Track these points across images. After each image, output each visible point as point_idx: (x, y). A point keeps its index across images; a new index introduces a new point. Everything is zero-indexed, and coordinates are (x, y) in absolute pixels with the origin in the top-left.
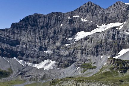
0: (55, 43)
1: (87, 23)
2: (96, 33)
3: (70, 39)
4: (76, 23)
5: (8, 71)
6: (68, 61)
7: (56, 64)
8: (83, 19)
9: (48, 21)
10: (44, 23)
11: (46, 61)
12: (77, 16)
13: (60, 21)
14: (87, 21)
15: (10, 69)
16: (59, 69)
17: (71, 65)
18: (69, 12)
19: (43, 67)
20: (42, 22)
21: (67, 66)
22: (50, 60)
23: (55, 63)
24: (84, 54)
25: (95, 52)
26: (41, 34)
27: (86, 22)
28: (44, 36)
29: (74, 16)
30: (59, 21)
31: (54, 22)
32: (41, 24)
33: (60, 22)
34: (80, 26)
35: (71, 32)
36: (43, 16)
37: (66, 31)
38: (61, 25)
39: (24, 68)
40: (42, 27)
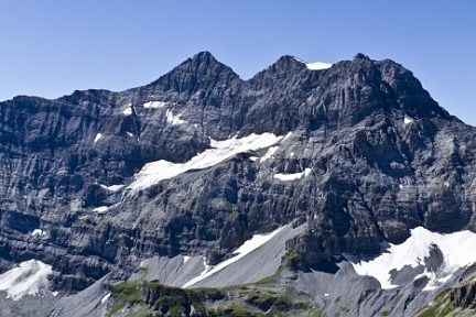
0: (66, 203)
1: (181, 132)
3: (114, 188)
4: (147, 130)
6: (85, 268)
7: (50, 277)
8: (175, 113)
9: (59, 123)
10: (43, 129)
12: (156, 105)
13: (97, 121)
14: (182, 122)
16: (55, 294)
17: (92, 283)
18: (134, 90)
19: (8, 287)
20: (38, 125)
21: (78, 286)
23: (51, 272)
24: (132, 249)
26: (28, 169)
27: (178, 126)
28: (37, 176)
29: (147, 105)
30: (92, 124)
31: (76, 125)
32: (33, 135)
33: (96, 125)
34: (154, 143)
35: (122, 164)
36: (43, 104)
37: (106, 158)
38: (99, 136)
40: (36, 146)
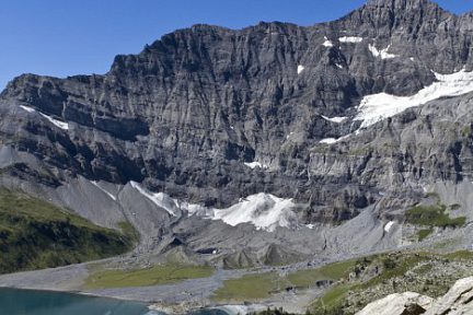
0: (280, 135)
1: (398, 65)
2: (441, 98)
3: (337, 120)
4: (354, 63)
5: (120, 231)
6: (347, 197)
7: (294, 209)
8: (379, 48)
9: (250, 54)
10: (233, 59)
11: (257, 199)
12: (352, 39)
13: (293, 53)
14: (392, 56)
15: (126, 225)
16: (310, 226)
17: (358, 213)
18: (324, 24)
19: (249, 219)
20: (225, 56)
21: (343, 216)
22: (271, 196)
23: (293, 205)
24: (407, 175)
25: (450, 167)
26: (226, 99)
27: (391, 60)
28: (238, 106)
29: (342, 40)
30: (288, 56)
31: (271, 57)
32: (223, 64)
33: (292, 57)
34: (370, 75)
35: (340, 95)
36: (227, 34)
37: (320, 89)
38: (300, 69)
39: (177, 223)
40: (227, 75)
